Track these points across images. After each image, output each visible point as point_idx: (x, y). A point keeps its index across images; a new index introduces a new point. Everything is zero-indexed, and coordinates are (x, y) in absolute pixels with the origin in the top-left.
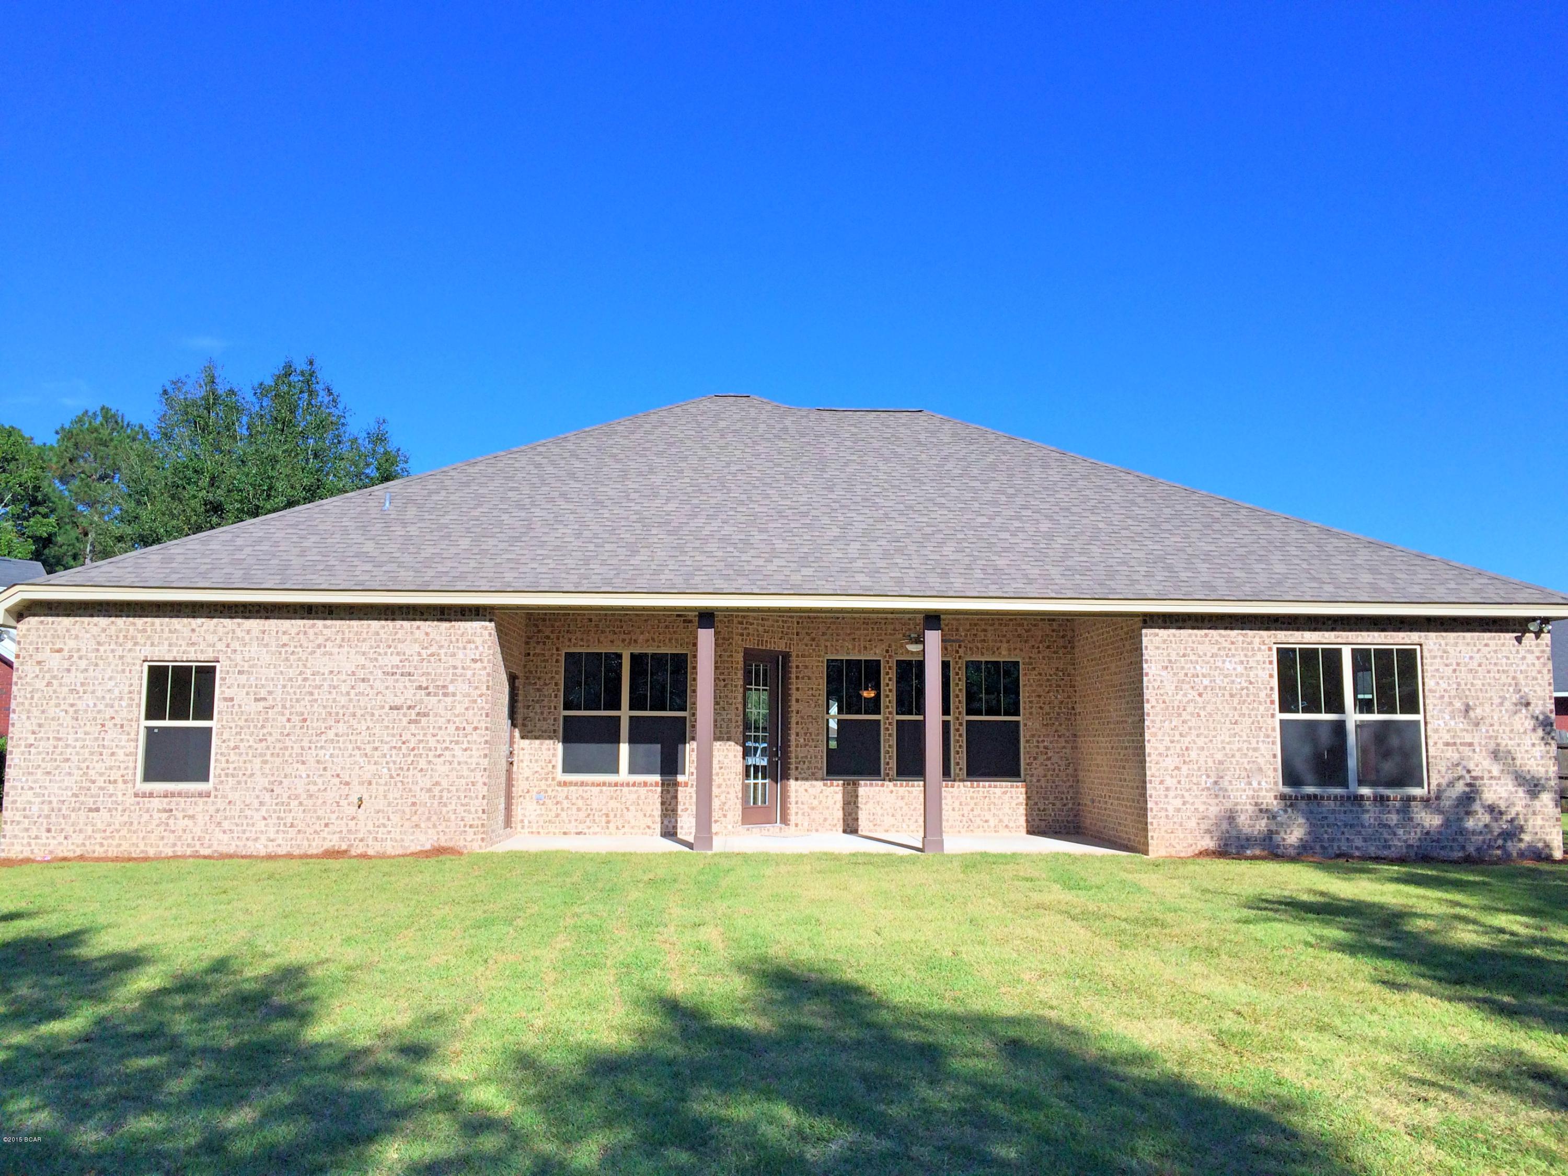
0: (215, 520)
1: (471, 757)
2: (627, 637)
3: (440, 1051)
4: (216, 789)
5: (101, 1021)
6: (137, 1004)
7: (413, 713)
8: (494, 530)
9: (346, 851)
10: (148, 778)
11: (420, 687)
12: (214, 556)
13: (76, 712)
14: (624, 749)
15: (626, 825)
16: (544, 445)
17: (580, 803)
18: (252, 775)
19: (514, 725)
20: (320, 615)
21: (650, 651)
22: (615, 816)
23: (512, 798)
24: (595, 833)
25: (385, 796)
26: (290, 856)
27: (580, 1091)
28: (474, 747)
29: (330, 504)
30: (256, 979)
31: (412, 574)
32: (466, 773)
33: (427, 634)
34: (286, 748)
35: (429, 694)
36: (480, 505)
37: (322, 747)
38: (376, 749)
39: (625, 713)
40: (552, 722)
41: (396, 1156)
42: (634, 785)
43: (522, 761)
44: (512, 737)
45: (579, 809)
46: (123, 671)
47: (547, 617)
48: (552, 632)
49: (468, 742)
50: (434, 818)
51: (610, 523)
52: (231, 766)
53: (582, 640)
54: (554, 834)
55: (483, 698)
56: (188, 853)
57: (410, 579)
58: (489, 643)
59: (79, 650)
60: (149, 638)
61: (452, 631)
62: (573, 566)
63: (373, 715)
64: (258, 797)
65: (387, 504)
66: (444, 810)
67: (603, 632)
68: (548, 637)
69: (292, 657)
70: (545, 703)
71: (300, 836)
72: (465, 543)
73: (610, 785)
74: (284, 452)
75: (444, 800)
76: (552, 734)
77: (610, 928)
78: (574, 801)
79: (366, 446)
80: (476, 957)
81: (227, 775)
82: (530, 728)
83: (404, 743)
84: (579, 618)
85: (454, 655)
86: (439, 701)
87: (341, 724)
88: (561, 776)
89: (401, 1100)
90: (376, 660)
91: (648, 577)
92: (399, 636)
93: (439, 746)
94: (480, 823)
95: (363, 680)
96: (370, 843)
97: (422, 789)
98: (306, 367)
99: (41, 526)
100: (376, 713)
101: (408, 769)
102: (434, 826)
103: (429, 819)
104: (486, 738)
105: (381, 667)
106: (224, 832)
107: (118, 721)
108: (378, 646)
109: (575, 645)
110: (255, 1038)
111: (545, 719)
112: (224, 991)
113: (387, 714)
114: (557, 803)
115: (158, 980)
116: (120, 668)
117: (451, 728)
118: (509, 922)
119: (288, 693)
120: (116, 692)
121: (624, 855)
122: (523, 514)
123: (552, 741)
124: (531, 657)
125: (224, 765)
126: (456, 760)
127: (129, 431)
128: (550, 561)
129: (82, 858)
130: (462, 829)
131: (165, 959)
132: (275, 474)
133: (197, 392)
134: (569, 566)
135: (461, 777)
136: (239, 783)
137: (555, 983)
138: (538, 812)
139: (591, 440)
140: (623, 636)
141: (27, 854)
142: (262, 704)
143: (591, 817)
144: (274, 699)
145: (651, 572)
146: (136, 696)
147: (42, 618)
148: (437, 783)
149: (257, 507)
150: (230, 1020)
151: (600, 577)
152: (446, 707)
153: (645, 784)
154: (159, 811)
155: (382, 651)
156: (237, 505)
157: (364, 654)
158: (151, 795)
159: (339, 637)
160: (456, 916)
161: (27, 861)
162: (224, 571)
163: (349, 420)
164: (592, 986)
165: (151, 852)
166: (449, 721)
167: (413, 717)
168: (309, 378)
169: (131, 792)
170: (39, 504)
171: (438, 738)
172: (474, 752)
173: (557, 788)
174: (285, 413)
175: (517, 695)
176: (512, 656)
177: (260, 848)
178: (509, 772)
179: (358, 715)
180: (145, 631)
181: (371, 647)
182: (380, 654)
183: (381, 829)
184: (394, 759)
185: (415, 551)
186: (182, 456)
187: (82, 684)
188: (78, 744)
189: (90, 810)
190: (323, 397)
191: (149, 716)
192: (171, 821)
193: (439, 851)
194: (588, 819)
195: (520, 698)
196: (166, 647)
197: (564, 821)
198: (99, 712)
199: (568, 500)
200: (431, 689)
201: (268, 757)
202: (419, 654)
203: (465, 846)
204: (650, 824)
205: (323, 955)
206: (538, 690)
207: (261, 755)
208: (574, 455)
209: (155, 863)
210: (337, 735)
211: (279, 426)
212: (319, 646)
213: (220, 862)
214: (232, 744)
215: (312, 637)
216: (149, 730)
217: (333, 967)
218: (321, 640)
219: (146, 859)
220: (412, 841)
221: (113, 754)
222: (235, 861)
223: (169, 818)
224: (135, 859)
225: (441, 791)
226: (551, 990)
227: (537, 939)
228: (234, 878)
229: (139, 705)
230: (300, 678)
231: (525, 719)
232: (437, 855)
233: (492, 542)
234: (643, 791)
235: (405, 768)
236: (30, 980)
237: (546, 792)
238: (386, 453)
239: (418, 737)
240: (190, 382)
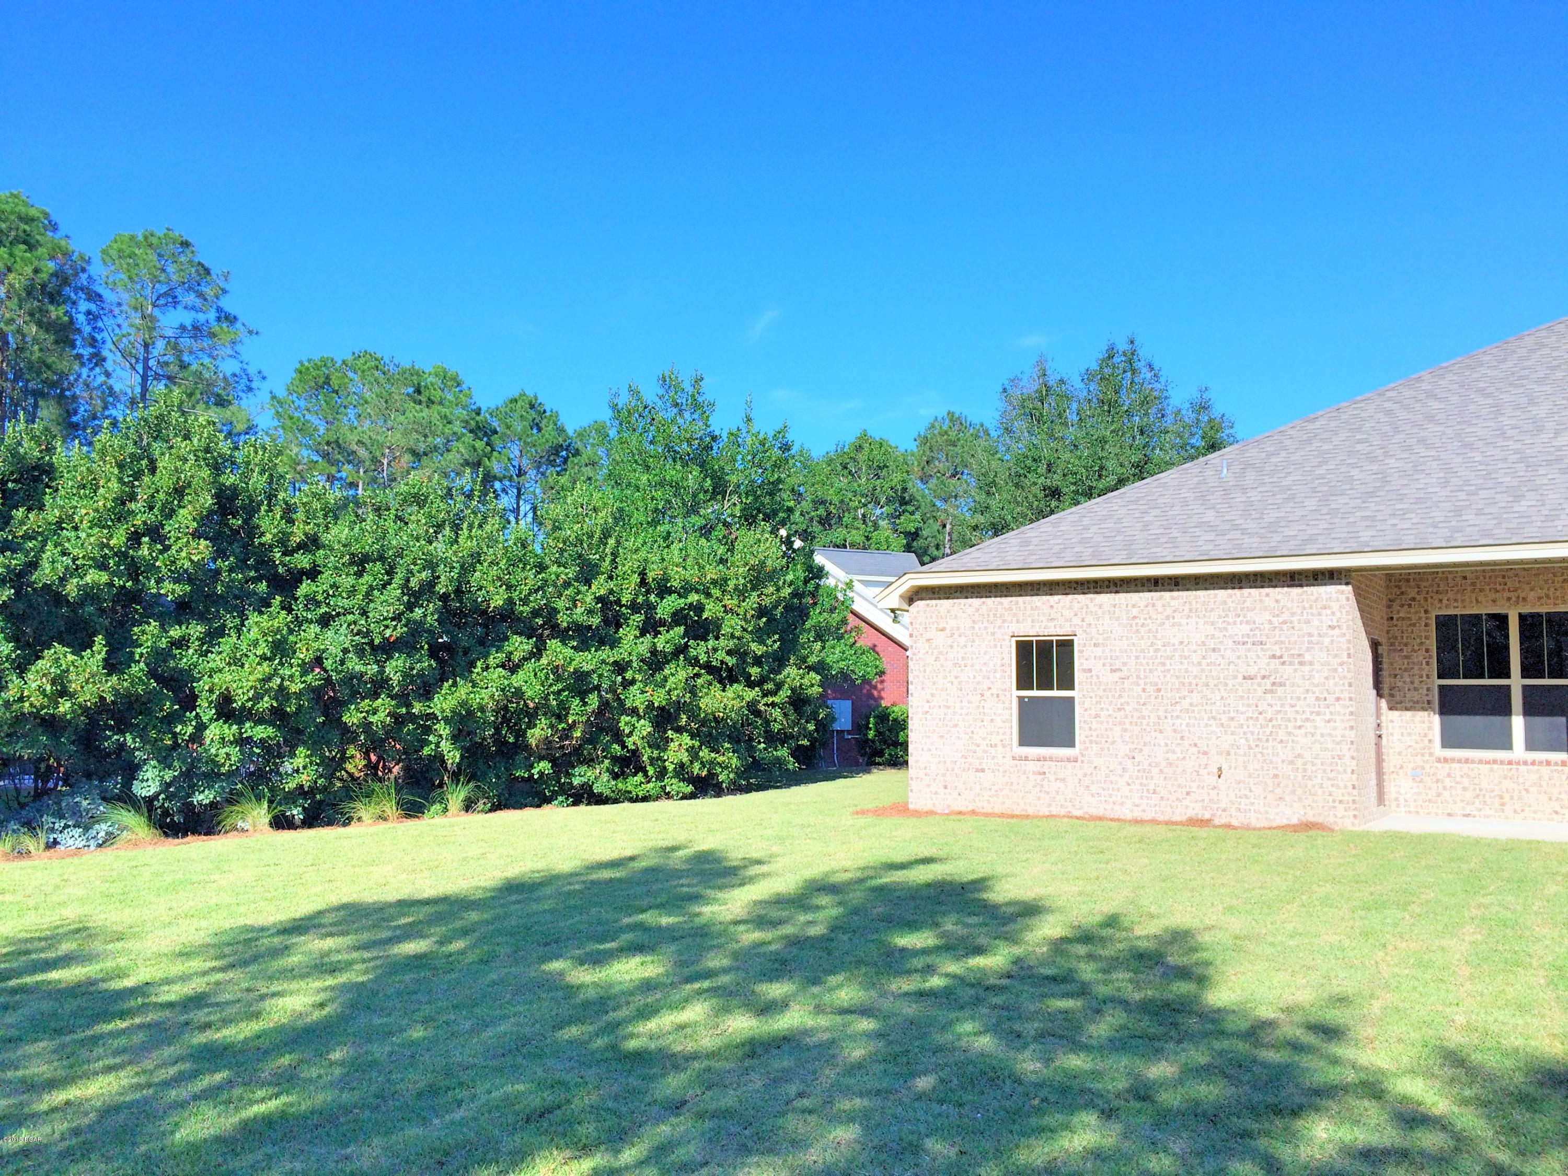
0: (1054, 503)
1: (1335, 729)
2: (1513, 595)
3: (1352, 1034)
4: (1082, 755)
5: (1017, 961)
6: (1045, 949)
7: (1268, 682)
8: (1344, 487)
9: (1209, 821)
10: (1023, 742)
11: (1274, 656)
12: (1066, 537)
13: (960, 683)
14: (1518, 722)
15: (1527, 809)
16: (1393, 389)
17: (1466, 782)
18: (1114, 742)
19: (1379, 695)
20: (1167, 587)
21: (1543, 610)
22: (1512, 798)
23: (1383, 774)
24: (1488, 817)
25: (1245, 767)
26: (1154, 822)
27: (1526, 1101)
28: (1338, 718)
29: (1169, 477)
30: (1147, 937)
31: (1258, 540)
32: (1330, 746)
33: (1277, 601)
34: (1143, 717)
35: (1283, 663)
36: (1324, 462)
37: (1177, 717)
38: (1232, 719)
39: (1516, 682)
40: (1425, 692)
41: (1325, 1136)
42: (1533, 763)
43: (1392, 734)
44: (1378, 709)
45: (1465, 789)
46: (995, 646)
47: (1411, 577)
48: (1418, 593)
49: (1331, 713)
50: (1299, 792)
51: (1483, 467)
52: (1094, 733)
53: (1456, 600)
54: (1437, 814)
55: (1345, 666)
56: (1062, 813)
57: (1255, 545)
58: (1348, 608)
59: (958, 628)
60: (1015, 615)
61: (1304, 597)
62: (1442, 519)
63: (1226, 685)
64: (1120, 763)
65: (1225, 471)
66: (1310, 783)
67: (1481, 590)
68: (1414, 599)
69: (1142, 629)
70: (1416, 671)
71: (1163, 803)
72: (1311, 503)
73: (1502, 763)
74: (1112, 432)
75: (1309, 773)
76: (1426, 705)
77: (1529, 923)
78: (1458, 779)
79: (1189, 416)
80: (1371, 940)
81: (1091, 742)
82: (1398, 698)
83: (1260, 713)
84: (1450, 576)
85: (1308, 622)
86: (1296, 670)
87: (1194, 694)
88: (1439, 751)
89: (1318, 1079)
90: (1226, 629)
91: (1539, 524)
92: (1248, 604)
93: (1298, 717)
94: (1351, 799)
95: (1214, 650)
96: (1234, 814)
97: (1283, 761)
98: (1127, 347)
99: (909, 523)
100: (1230, 683)
101: (1267, 740)
102: (1300, 800)
103: (1293, 792)
104: (1351, 709)
105: (1231, 637)
106: (1093, 795)
107: (994, 691)
108: (1227, 616)
109: (1447, 607)
110: (1157, 995)
111: (1416, 689)
112: (1120, 946)
113: (1241, 685)
114: (1438, 781)
115: (1059, 929)
116: (992, 643)
117: (1311, 698)
118: (1404, 906)
119: (1141, 664)
120: (991, 664)
121: (1529, 842)
122: (1375, 467)
123: (1426, 713)
124: (1395, 622)
125: (1088, 732)
126: (1318, 732)
127: (972, 430)
128: (1413, 515)
129: (973, 813)
130: (1331, 804)
131: (1061, 910)
132: (1105, 454)
133: (1031, 386)
134: (1437, 519)
135: (1326, 749)
136: (1102, 749)
137: (1471, 978)
138: (1415, 790)
139: (1450, 377)
140: (1507, 594)
141: (929, 807)
142: (1118, 674)
143: (1481, 798)
144: (1129, 670)
145: (1543, 518)
146: (1008, 669)
147: (928, 602)
148: (1299, 756)
149: (1091, 488)
150: (1131, 975)
151: (1477, 528)
152: (1303, 677)
153: (1548, 763)
154: (1034, 773)
155: (1230, 620)
156: (1073, 488)
157: (1213, 623)
158: (1026, 759)
159: (1187, 608)
160: (1341, 895)
161: (931, 813)
162: (1076, 550)
163: (1171, 392)
164: (1518, 986)
165: (1030, 811)
166: (1307, 691)
167: (1269, 687)
168: (1131, 357)
169: (1009, 755)
170: (906, 504)
171: (1297, 708)
172: (1338, 724)
173: (1436, 764)
174: (1111, 395)
175: (1381, 663)
176: (1373, 621)
177: (1126, 812)
178: (1378, 746)
179: (1211, 684)
180: (1010, 609)
181: (1220, 617)
182: (1229, 623)
183: (1243, 801)
184: (1251, 729)
185: (1258, 516)
186: (1020, 448)
187: (963, 659)
188: (964, 712)
189: (977, 770)
190: (1146, 374)
191: (1019, 688)
192: (1045, 783)
193: (1308, 826)
194: (1477, 801)
195: (1385, 666)
196: (1030, 623)
197: (1447, 801)
198: (978, 683)
199: (1428, 446)
200: (1285, 658)
201: (1127, 726)
202: (1270, 622)
203: (1336, 823)
204: (1558, 808)
205: (1208, 922)
206: (1406, 657)
207: (1120, 723)
208: (1431, 395)
209: (1035, 821)
210: (1191, 705)
211: (1106, 408)
212: (1168, 618)
213: (1092, 824)
214: (1093, 713)
215: (1160, 609)
216: (1021, 699)
217: (1219, 935)
218: (1169, 611)
219: (1027, 817)
220: (1277, 814)
221: (992, 721)
222: (1105, 822)
223: (1043, 780)
224: (1018, 816)
225: (1305, 764)
226: (1468, 986)
227: (1440, 928)
228: (1108, 839)
229: (1011, 677)
230: (1151, 649)
231: (1392, 689)
232: (1306, 831)
233: (1342, 500)
234: (1545, 770)
235: (1264, 738)
236: (953, 917)
237: (1423, 768)
238: (1210, 420)
239: (1275, 708)
240: (1025, 378)
